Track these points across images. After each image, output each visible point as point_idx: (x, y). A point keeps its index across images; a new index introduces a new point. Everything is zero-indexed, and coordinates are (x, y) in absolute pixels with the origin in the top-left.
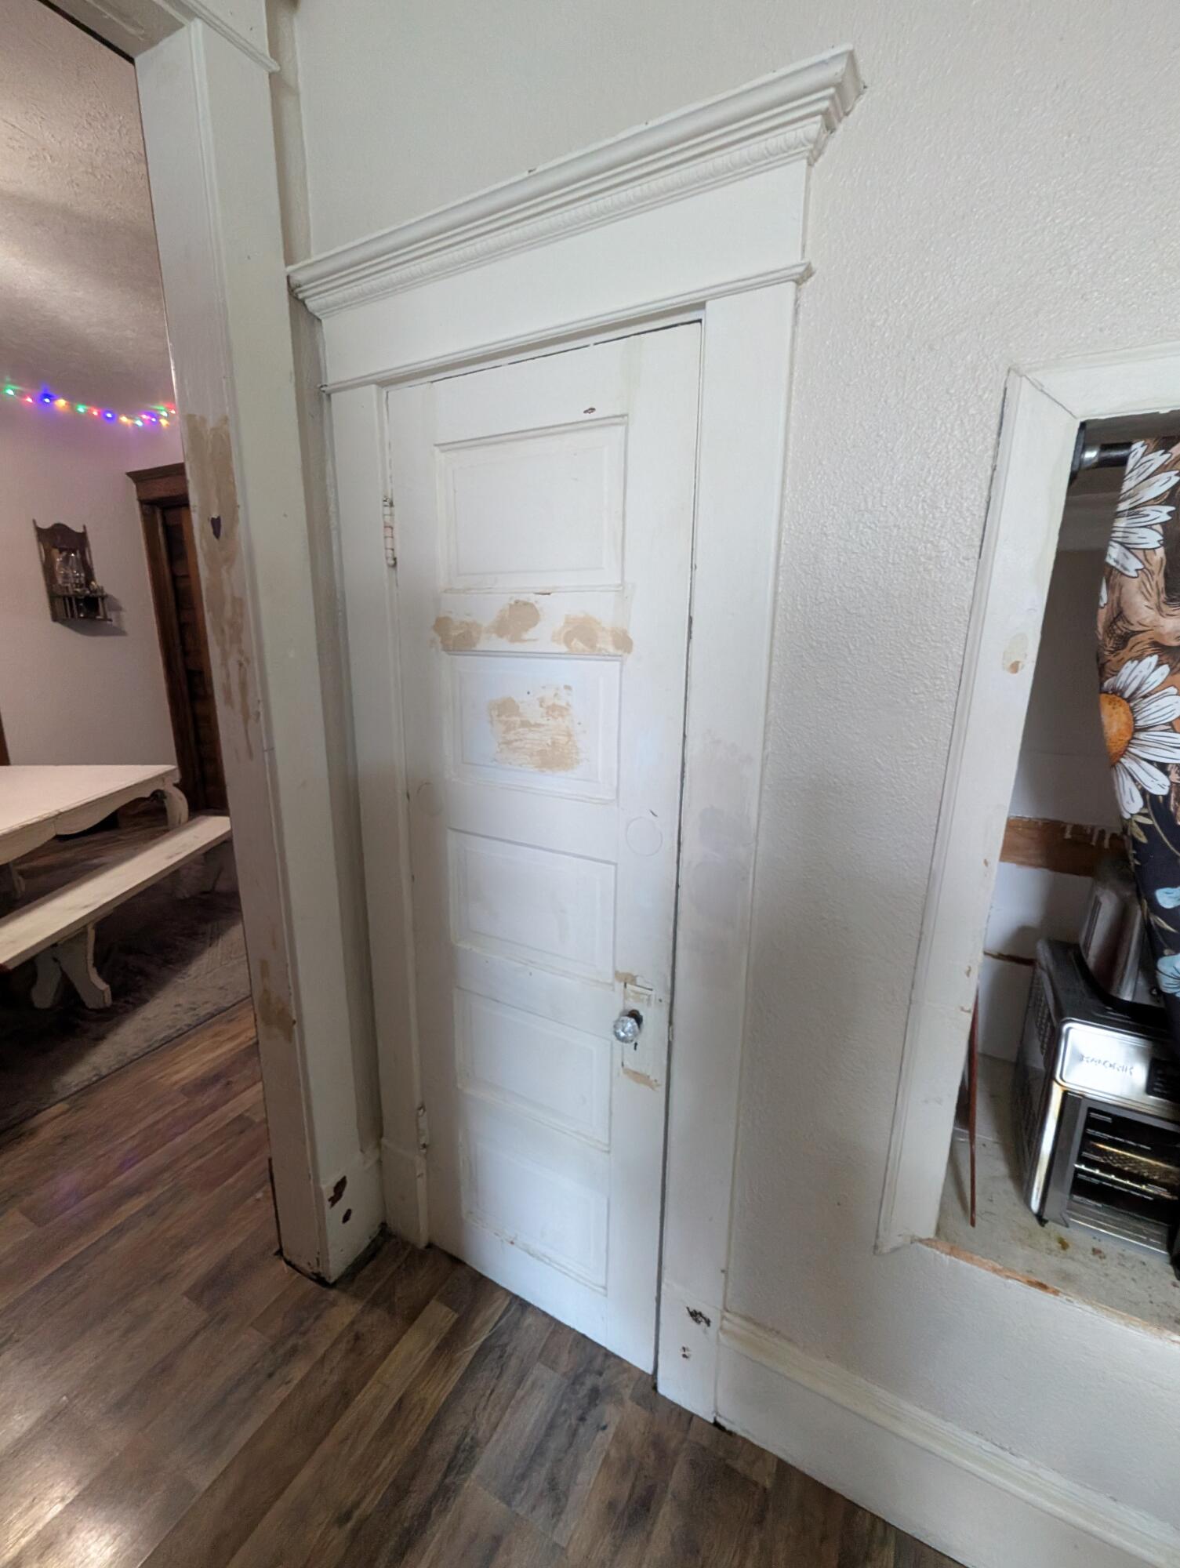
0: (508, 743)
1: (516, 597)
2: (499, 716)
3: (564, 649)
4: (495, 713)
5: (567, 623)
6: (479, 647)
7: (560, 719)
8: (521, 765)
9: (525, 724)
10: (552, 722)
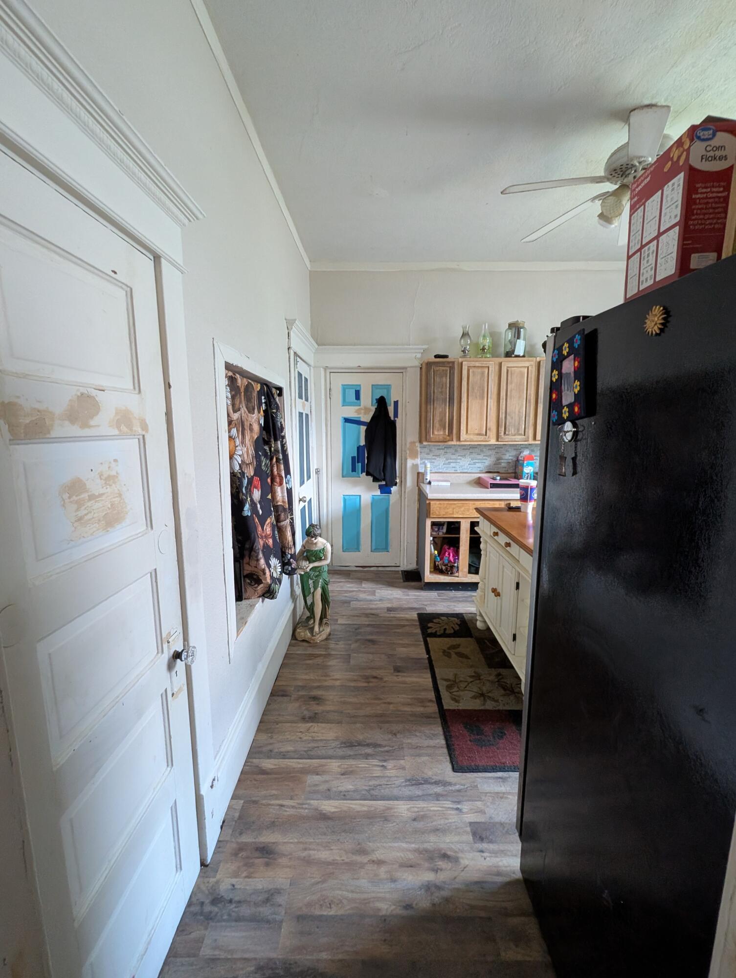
0: (80, 519)
1: (83, 390)
2: (69, 498)
3: (116, 432)
4: (66, 496)
5: (117, 413)
6: (53, 434)
7: (114, 485)
8: (92, 534)
9: (92, 497)
10: (109, 490)
